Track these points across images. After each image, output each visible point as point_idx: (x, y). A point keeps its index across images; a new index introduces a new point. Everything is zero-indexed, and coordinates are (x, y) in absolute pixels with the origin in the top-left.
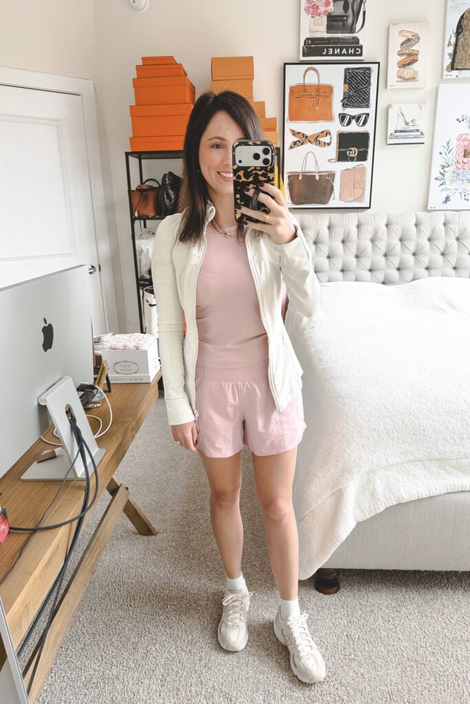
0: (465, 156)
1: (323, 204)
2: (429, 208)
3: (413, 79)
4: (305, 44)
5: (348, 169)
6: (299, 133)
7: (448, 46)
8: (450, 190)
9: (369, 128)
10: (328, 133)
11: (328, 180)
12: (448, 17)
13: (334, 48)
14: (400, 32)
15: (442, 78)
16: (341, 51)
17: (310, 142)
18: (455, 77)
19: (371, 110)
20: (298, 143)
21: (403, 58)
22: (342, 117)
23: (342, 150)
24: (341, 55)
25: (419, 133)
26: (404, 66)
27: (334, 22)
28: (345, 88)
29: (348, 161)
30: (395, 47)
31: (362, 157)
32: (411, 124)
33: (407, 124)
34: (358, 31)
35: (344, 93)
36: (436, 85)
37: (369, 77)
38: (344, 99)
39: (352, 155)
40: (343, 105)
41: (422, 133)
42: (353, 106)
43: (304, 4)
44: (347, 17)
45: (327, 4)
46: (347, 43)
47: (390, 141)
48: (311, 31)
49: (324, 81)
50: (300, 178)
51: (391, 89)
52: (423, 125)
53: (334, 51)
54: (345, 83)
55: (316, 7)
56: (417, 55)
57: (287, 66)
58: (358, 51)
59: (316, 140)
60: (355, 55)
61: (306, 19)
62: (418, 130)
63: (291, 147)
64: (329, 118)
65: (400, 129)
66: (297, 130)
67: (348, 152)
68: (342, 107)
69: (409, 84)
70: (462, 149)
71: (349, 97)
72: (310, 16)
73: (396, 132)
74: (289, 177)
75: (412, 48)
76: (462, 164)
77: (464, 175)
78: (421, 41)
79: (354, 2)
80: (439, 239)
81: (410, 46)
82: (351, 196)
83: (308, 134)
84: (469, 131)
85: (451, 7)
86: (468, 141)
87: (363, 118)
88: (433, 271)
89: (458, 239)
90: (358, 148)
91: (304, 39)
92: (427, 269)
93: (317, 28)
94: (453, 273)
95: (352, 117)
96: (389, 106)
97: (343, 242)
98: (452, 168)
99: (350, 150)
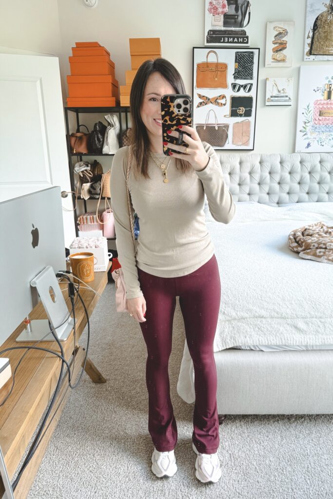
0: (320, 115)
1: (221, 146)
2: (296, 151)
3: (283, 60)
4: (208, 34)
5: (238, 123)
6: (204, 96)
7: (308, 38)
8: (310, 138)
9: (252, 94)
10: (224, 97)
11: (224, 130)
12: (307, 19)
13: (228, 38)
14: (274, 28)
15: (303, 60)
16: (233, 40)
17: (211, 103)
18: (311, 59)
19: (254, 82)
20: (203, 103)
21: (276, 45)
22: (234, 86)
23: (234, 109)
24: (233, 42)
25: (288, 98)
26: (277, 51)
27: (229, 19)
28: (236, 65)
29: (238, 116)
30: (271, 38)
31: (248, 114)
32: (282, 92)
33: (279, 91)
34: (245, 26)
35: (235, 69)
36: (298, 66)
37: (253, 58)
38: (235, 73)
39: (241, 113)
40: (234, 77)
41: (290, 99)
42: (241, 78)
43: (207, 6)
44: (238, 16)
45: (224, 6)
46: (237, 34)
47: (267, 104)
48: (213, 26)
49: (221, 61)
50: (205, 128)
51: (269, 67)
52: (290, 93)
53: (228, 40)
54: (236, 62)
55: (216, 9)
56: (286, 44)
57: (195, 49)
58: (245, 40)
59: (215, 101)
60: (243, 43)
61: (209, 17)
62: (287, 96)
63: (198, 106)
64: (224, 86)
65: (274, 95)
66: (202, 94)
67: (238, 110)
68: (233, 79)
69: (281, 64)
70: (318, 110)
71: (239, 72)
72: (212, 14)
73: (271, 97)
74: (197, 127)
75: (283, 39)
76: (318, 121)
77: (320, 129)
78: (288, 34)
79: (242, 5)
80: (296, 172)
81: (281, 37)
82: (240, 141)
83: (210, 97)
84: (322, 98)
85: (309, 11)
86: (322, 104)
87: (248, 87)
88: (292, 196)
89: (310, 173)
90: (245, 107)
91: (208, 31)
92: (288, 193)
93: (217, 23)
94: (306, 196)
95: (241, 86)
96: (267, 79)
97: (230, 174)
98: (312, 123)
99: (240, 109)
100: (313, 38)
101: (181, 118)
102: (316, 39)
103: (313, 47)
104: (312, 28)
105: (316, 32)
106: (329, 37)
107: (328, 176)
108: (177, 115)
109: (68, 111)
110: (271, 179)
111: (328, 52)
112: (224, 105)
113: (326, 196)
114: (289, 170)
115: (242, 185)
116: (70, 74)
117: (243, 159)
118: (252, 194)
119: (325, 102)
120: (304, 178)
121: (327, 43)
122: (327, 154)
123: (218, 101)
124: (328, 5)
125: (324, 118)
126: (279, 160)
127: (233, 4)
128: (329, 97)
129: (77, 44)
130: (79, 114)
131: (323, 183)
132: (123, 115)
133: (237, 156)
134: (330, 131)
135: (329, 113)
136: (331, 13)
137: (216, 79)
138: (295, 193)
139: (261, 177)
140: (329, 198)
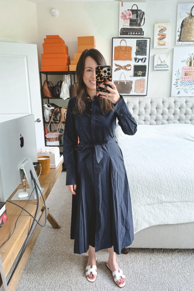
0: (185, 75)
1: (128, 93)
2: (172, 96)
3: (164, 45)
4: (121, 30)
5: (138, 80)
6: (118, 65)
7: (178, 32)
8: (180, 89)
9: (146, 64)
10: (130, 65)
11: (130, 84)
12: (178, 21)
13: (132, 32)
14: (159, 26)
15: (175, 44)
16: (135, 33)
17: (123, 69)
18: (180, 44)
19: (147, 57)
21: (160, 36)
22: (136, 59)
23: (135, 72)
24: (135, 35)
25: (167, 66)
26: (160, 39)
27: (132, 22)
28: (137, 48)
29: (138, 76)
30: (157, 32)
31: (143, 75)
32: (163, 62)
33: (162, 62)
34: (142, 26)
35: (136, 50)
36: (173, 48)
37: (146, 44)
38: (136, 52)
39: (139, 74)
40: (136, 54)
41: (168, 66)
42: (140, 55)
43: (121, 15)
44: (138, 20)
45: (130, 15)
46: (137, 30)
47: (155, 69)
48: (124, 26)
49: (128, 45)
50: (119, 83)
51: (155, 49)
52: (168, 63)
53: (132, 33)
54: (137, 46)
55: (125, 16)
56: (165, 35)
57: (113, 39)
58: (142, 33)
59: (125, 68)
60: (141, 35)
61: (121, 21)
62: (166, 65)
63: (115, 71)
64: (130, 59)
65: (159, 64)
66: (118, 64)
67: (138, 73)
68: (135, 55)
69: (163, 47)
70: (184, 73)
71: (138, 51)
72: (123, 19)
73: (157, 65)
74: (114, 83)
75: (164, 33)
76: (184, 79)
77: (185, 83)
78: (167, 30)
79: (140, 14)
80: (172, 108)
81: (162, 32)
82: (139, 90)
83: (122, 66)
84: (187, 66)
85: (179, 17)
86: (186, 69)
87: (144, 60)
88: (170, 121)
89: (180, 108)
90: (142, 71)
91: (121, 28)
92: (167, 120)
93: (126, 24)
94: (178, 122)
95: (139, 59)
96: (154, 55)
97: (133, 109)
98: (181, 80)
99: (139, 72)
100: (181, 32)
101: (106, 78)
102: (182, 33)
103: (181, 37)
104: (180, 27)
105: (182, 28)
106: (190, 31)
107: (191, 110)
108: (104, 77)
109: (42, 74)
110: (157, 112)
111: (190, 40)
112: (130, 70)
113: (190, 122)
114: (167, 106)
115: (140, 115)
116: (43, 53)
117: (141, 100)
118: (146, 121)
119: (188, 68)
120: (176, 111)
121: (189, 35)
122: (189, 98)
123: (126, 68)
124: (189, 13)
125: (187, 77)
126: (162, 101)
127: (135, 13)
128: (190, 65)
129: (47, 36)
130: (48, 75)
131: (188, 114)
132: (72, 76)
133: (137, 99)
134: (191, 84)
135: (191, 74)
136: (191, 18)
137: (125, 55)
138: (171, 120)
139: (151, 111)
140: (191, 123)
